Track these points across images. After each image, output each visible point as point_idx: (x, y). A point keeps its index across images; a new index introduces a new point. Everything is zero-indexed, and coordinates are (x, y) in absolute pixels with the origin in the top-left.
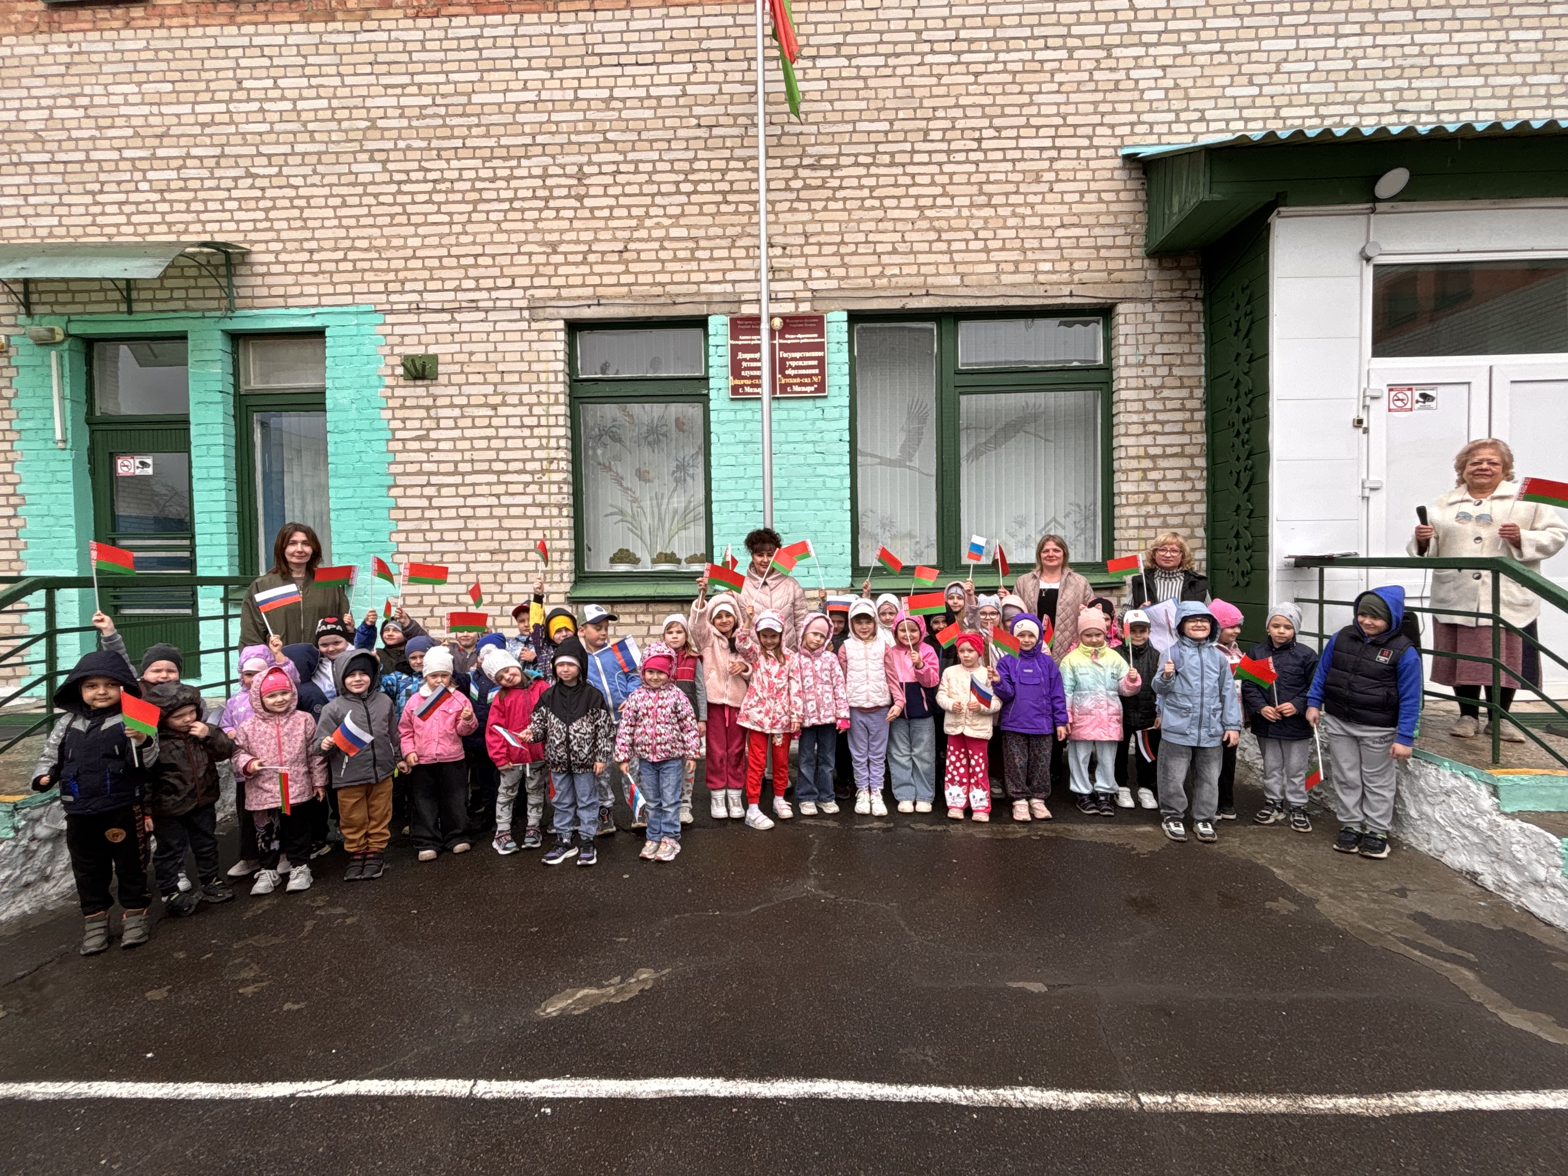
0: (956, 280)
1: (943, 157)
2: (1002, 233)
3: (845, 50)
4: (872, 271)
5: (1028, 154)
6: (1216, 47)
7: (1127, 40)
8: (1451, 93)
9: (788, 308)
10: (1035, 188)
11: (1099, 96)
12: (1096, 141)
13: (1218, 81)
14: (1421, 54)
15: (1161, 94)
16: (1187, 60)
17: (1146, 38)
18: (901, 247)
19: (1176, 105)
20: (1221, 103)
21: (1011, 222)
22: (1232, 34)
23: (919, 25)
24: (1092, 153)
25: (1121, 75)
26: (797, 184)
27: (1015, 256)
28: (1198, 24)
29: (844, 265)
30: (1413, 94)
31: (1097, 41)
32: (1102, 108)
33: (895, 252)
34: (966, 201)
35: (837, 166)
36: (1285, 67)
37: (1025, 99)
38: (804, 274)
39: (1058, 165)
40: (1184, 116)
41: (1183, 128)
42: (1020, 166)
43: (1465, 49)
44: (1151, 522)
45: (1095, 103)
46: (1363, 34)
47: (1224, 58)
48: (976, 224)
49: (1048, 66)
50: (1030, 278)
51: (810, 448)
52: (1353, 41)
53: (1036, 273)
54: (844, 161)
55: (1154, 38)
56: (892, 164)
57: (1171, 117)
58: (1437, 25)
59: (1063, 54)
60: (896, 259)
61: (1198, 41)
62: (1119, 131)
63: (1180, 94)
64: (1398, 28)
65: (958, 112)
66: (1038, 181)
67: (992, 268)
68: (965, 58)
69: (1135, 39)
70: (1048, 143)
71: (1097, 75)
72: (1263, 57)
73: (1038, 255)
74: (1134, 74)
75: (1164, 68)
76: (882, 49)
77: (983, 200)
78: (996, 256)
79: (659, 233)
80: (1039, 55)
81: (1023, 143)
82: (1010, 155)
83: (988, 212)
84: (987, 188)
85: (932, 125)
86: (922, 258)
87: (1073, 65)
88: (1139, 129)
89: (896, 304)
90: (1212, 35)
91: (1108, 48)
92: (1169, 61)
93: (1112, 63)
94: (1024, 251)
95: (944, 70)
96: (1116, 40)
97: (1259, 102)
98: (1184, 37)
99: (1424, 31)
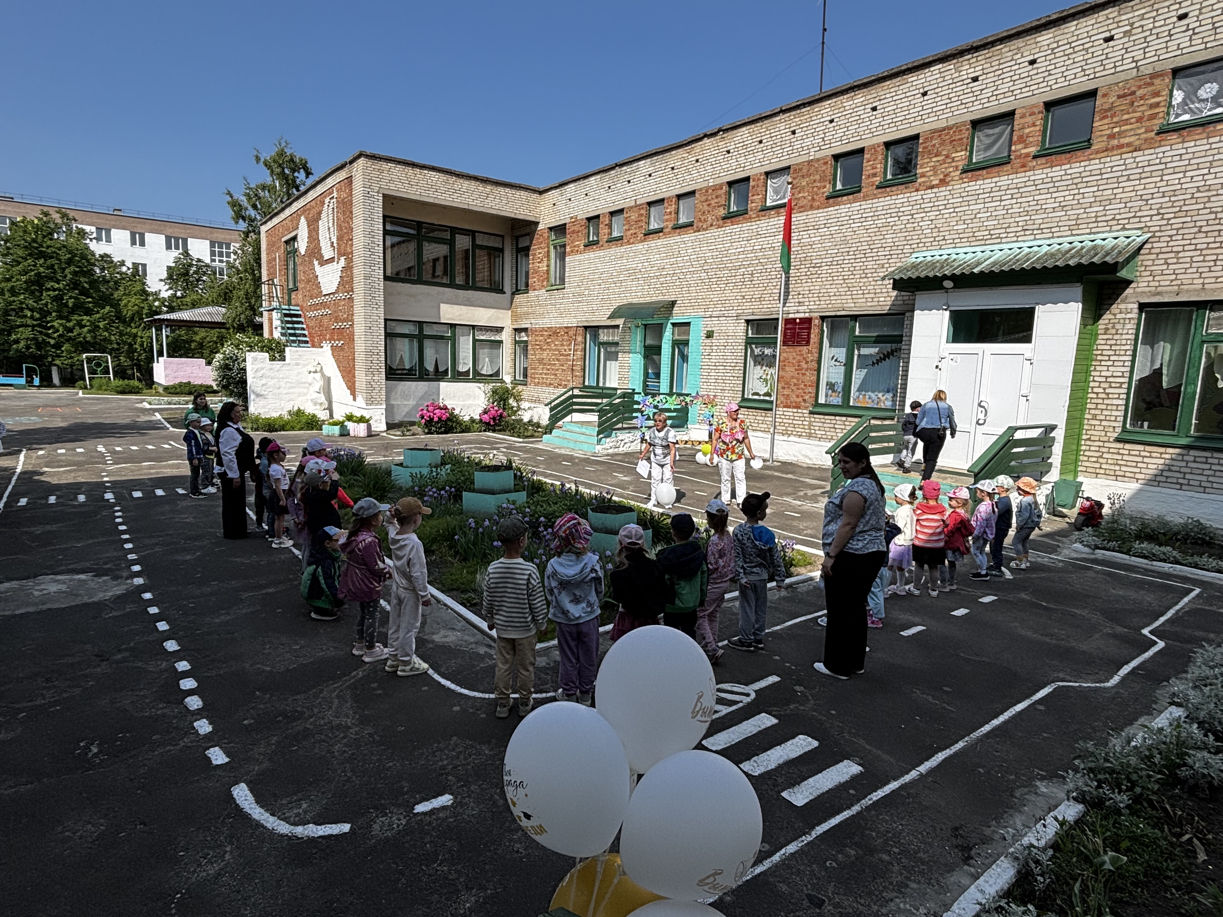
0: (853, 305)
1: (853, 261)
2: (869, 288)
3: (827, 225)
4: (828, 302)
5: (881, 258)
6: (952, 210)
7: (919, 211)
8: (1050, 220)
9: (802, 315)
10: (882, 270)
11: (907, 234)
12: (905, 251)
13: (952, 224)
14: (1037, 204)
15: (930, 231)
16: (940, 216)
17: (926, 210)
18: (837, 294)
19: (934, 235)
20: (952, 232)
21: (872, 283)
22: (959, 205)
23: (850, 213)
24: (903, 256)
25: (916, 225)
26: (808, 273)
27: (872, 295)
28: (946, 202)
29: (820, 301)
30: (1032, 222)
31: (909, 213)
32: (908, 238)
33: (835, 295)
34: (858, 276)
35: (821, 267)
36: (978, 216)
37: (882, 237)
38: (807, 303)
39: (890, 261)
40: (937, 239)
41: (936, 243)
42: (878, 262)
43: (1057, 200)
45: (906, 237)
46: (1012, 198)
47: (955, 214)
48: (861, 284)
49: (891, 224)
50: (876, 303)
52: (1007, 202)
53: (879, 301)
54: (823, 264)
55: (929, 209)
56: (837, 265)
57: (932, 239)
58: (1046, 191)
59: (897, 219)
60: (835, 298)
61: (945, 209)
62: (913, 246)
63: (937, 230)
64: (1028, 194)
65: (859, 244)
66: (883, 267)
67: (864, 300)
68: (864, 224)
69: (922, 210)
70: (888, 253)
71: (908, 226)
72: (970, 212)
73: (880, 295)
74: (921, 224)
75: (932, 220)
76: (838, 224)
77: (863, 276)
78: (866, 296)
79: (770, 291)
80: (888, 220)
81: (879, 254)
82: (875, 258)
83: (866, 280)
84: (866, 271)
85: (852, 249)
86: (843, 297)
87: (899, 223)
88: (920, 245)
89: (833, 314)
90: (951, 206)
91: (912, 215)
92: (934, 218)
93: (913, 220)
94: (875, 293)
95: (856, 229)
96: (915, 211)
97: (966, 231)
98: (940, 208)
99: (1040, 194)
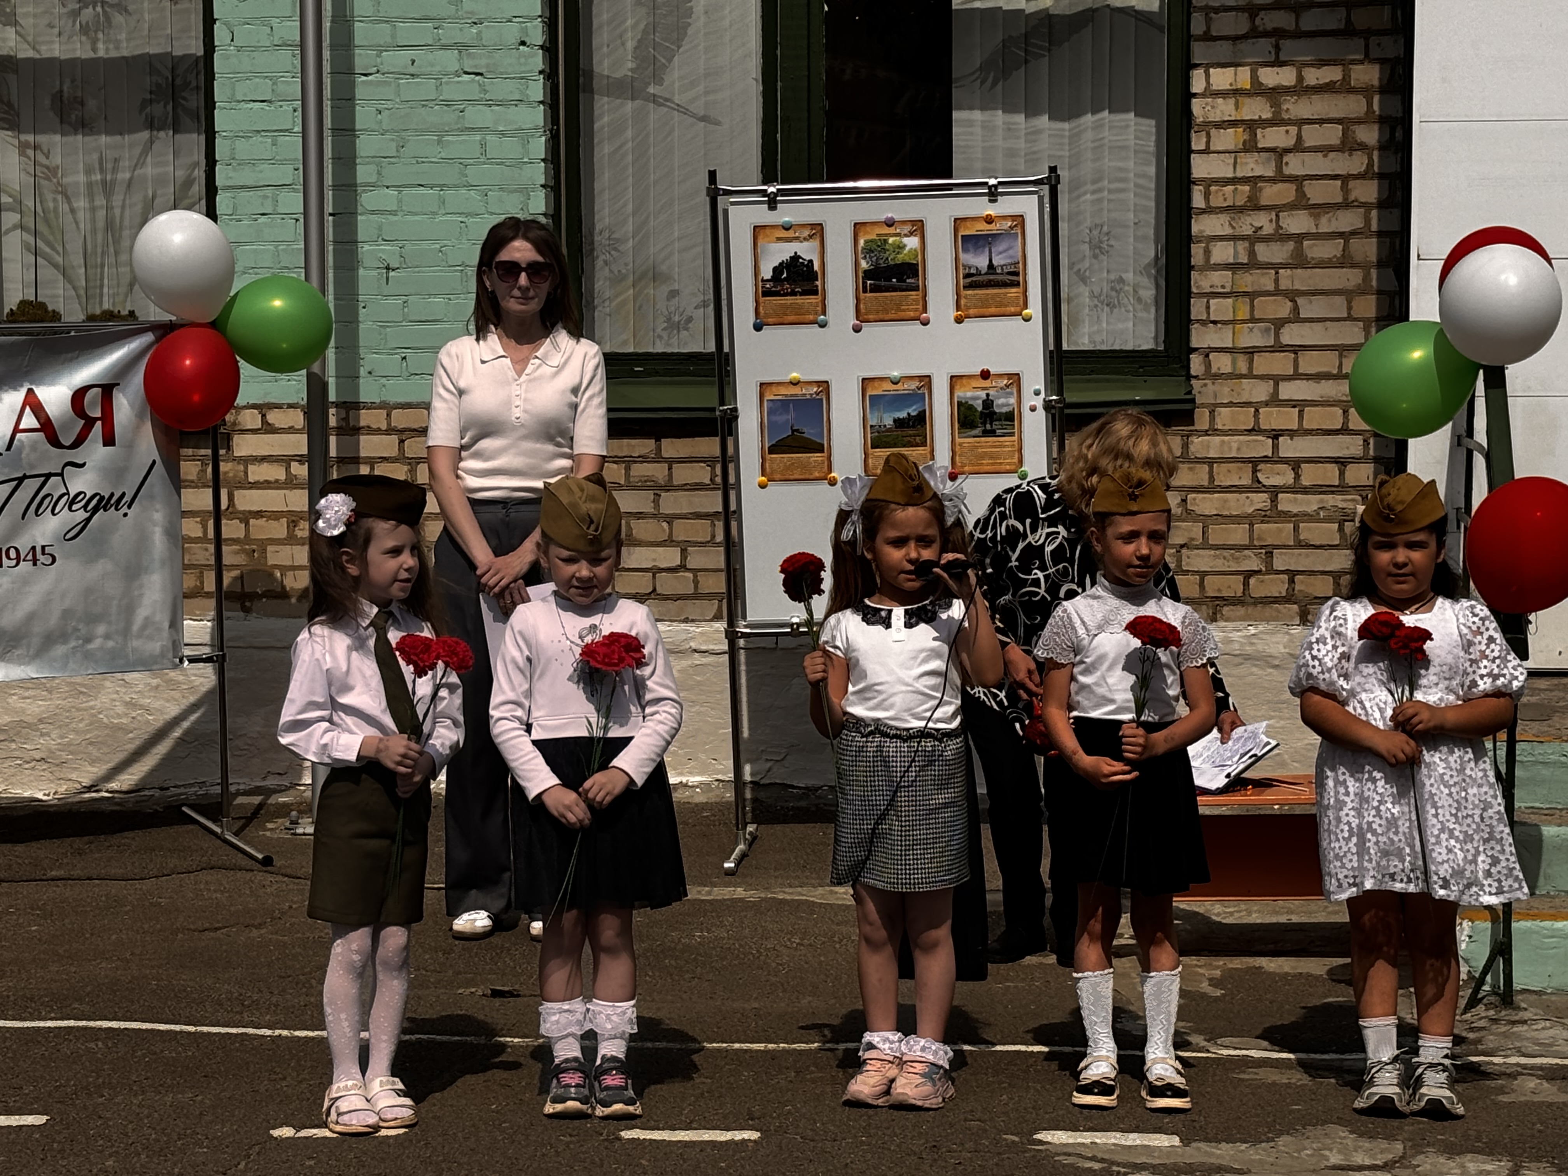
44: (1264, 252)
51: (449, 60)
